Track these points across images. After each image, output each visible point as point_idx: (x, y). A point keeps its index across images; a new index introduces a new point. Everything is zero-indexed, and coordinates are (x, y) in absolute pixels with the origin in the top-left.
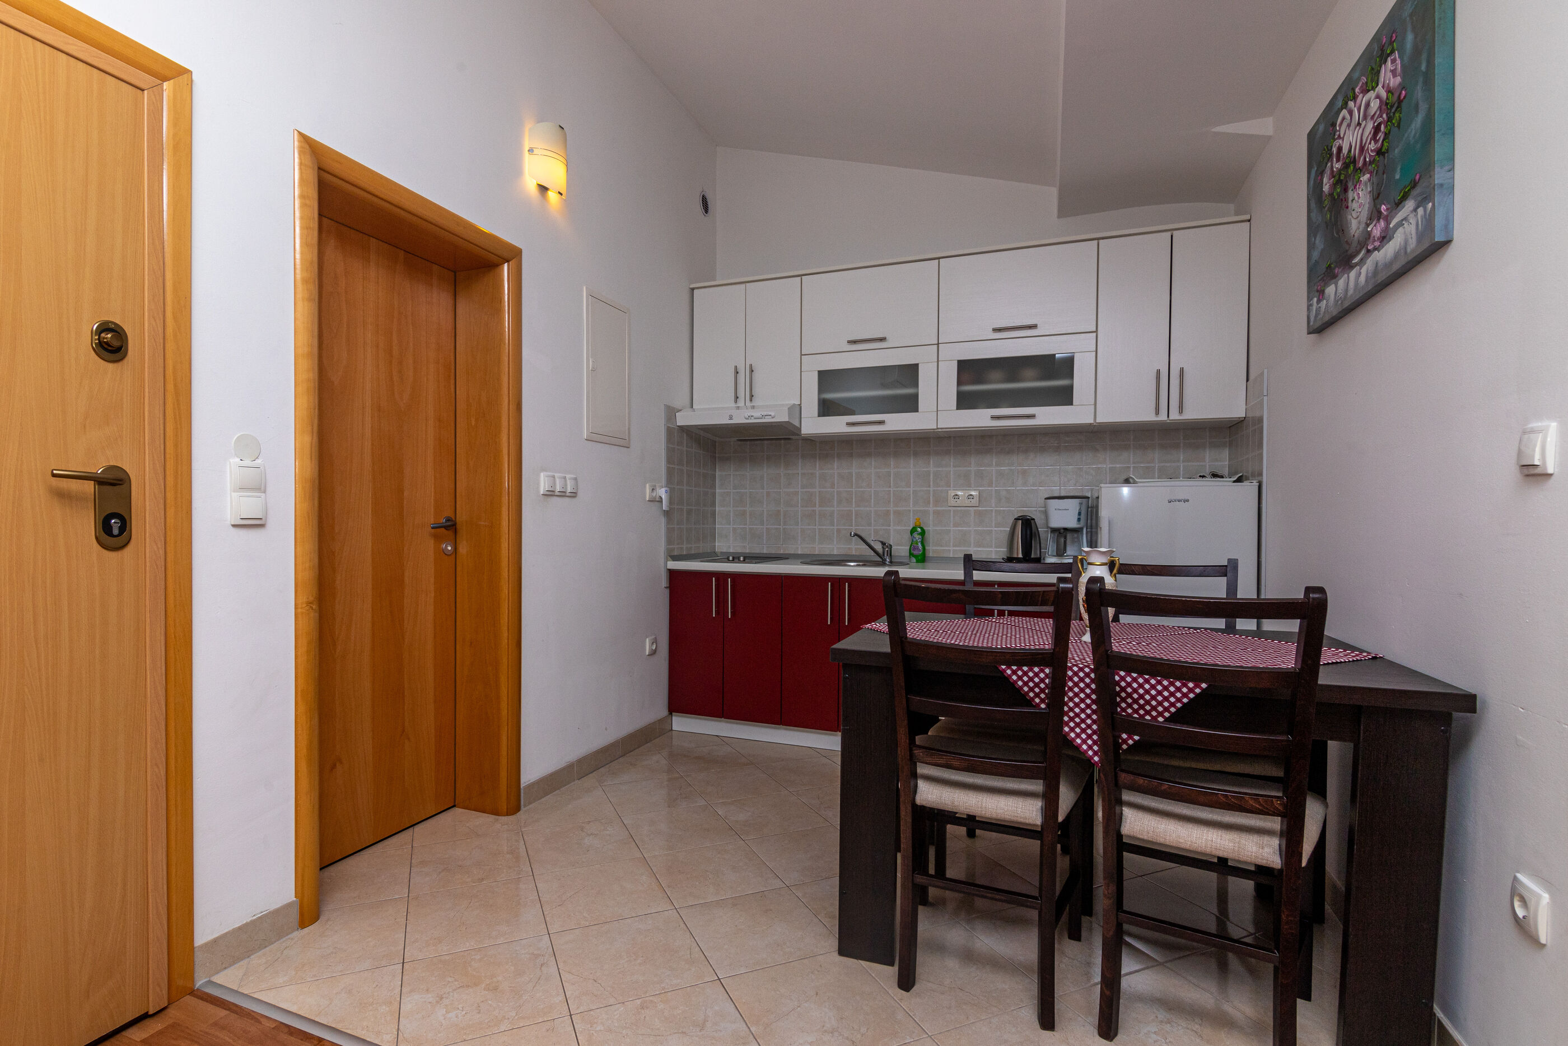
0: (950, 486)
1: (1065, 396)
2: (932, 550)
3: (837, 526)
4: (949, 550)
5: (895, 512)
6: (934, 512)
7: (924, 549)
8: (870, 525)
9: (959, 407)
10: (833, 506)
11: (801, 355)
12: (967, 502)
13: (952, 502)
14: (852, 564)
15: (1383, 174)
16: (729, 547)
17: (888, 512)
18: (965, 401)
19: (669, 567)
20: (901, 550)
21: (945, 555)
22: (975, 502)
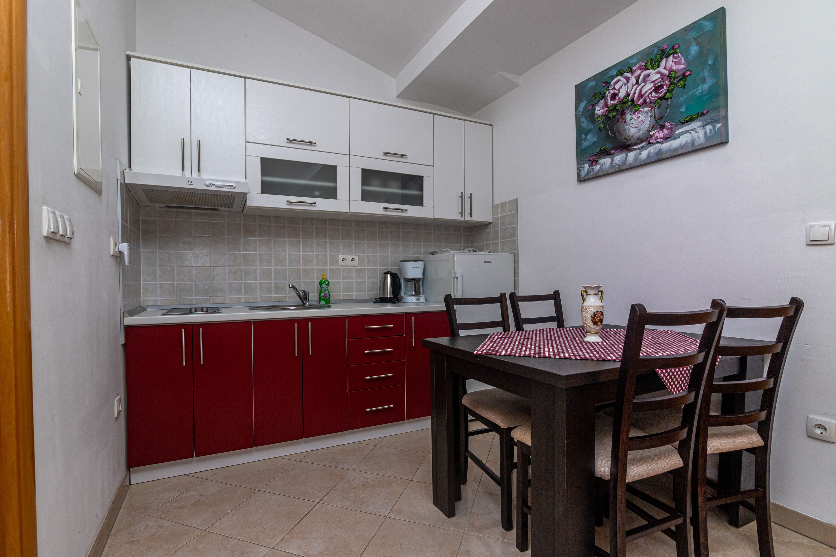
0: (340, 253)
1: (418, 201)
2: (334, 295)
3: (259, 280)
4: (340, 295)
5: (304, 270)
6: (330, 270)
7: (329, 294)
8: (285, 279)
9: (363, 199)
10: (256, 265)
11: (246, 142)
12: (351, 263)
13: (341, 263)
14: (292, 308)
15: (667, 108)
16: (157, 301)
17: (298, 270)
18: (366, 196)
19: (126, 323)
20: (314, 297)
21: (338, 298)
22: (356, 263)
